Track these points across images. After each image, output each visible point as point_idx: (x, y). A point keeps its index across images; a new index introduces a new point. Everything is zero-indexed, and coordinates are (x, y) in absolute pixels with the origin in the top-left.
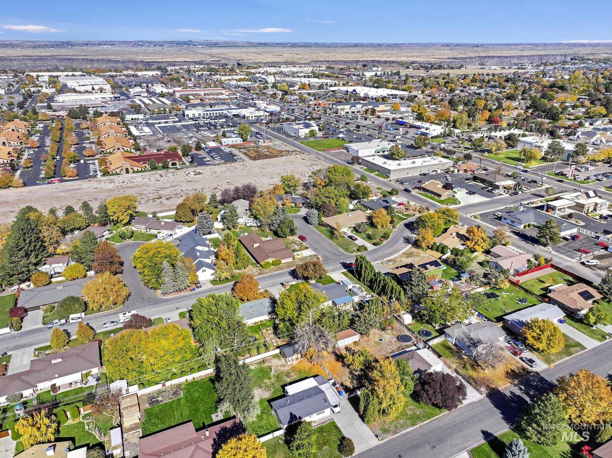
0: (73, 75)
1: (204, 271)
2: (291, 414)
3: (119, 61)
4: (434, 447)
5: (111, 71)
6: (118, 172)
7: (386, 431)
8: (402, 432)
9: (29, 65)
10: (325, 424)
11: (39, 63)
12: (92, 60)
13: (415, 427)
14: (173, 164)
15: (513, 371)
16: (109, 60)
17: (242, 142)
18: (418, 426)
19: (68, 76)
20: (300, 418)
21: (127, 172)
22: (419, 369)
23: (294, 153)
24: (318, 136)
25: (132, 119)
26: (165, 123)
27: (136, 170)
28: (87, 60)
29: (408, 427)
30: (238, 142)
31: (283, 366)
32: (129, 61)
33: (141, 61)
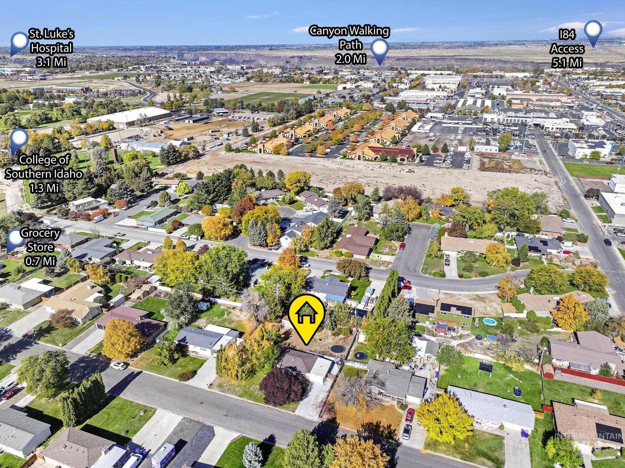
0: (441, 74)
1: (286, 239)
2: (185, 337)
3: (509, 61)
4: (227, 416)
5: (482, 71)
6: (353, 157)
7: (220, 386)
8: (227, 395)
9: (430, 64)
10: (201, 358)
11: (439, 62)
12: (484, 60)
13: (240, 398)
14: (402, 160)
15: (378, 426)
16: (499, 61)
17: (497, 152)
18: (242, 399)
19: (437, 74)
20: (187, 343)
21: (359, 159)
22: (295, 367)
23: (536, 172)
24: (602, 159)
25: (431, 117)
26: (455, 124)
27: (367, 158)
28: (479, 60)
29: (236, 394)
30: (493, 151)
31: (237, 316)
32: (519, 62)
33: (531, 62)
